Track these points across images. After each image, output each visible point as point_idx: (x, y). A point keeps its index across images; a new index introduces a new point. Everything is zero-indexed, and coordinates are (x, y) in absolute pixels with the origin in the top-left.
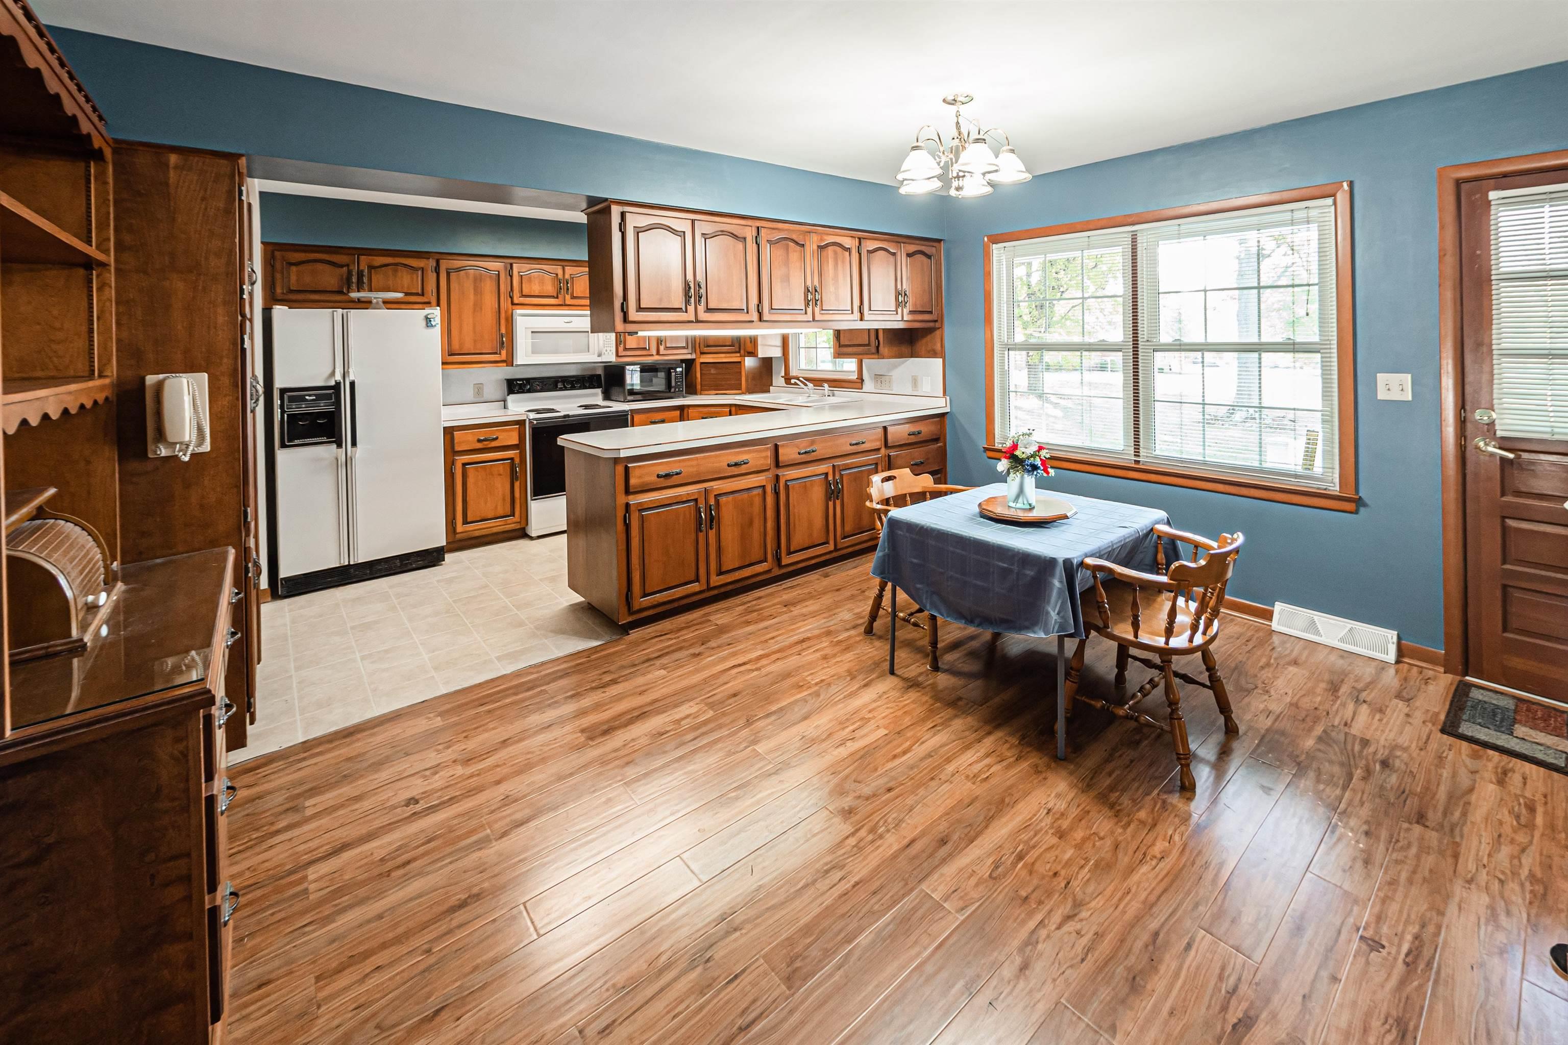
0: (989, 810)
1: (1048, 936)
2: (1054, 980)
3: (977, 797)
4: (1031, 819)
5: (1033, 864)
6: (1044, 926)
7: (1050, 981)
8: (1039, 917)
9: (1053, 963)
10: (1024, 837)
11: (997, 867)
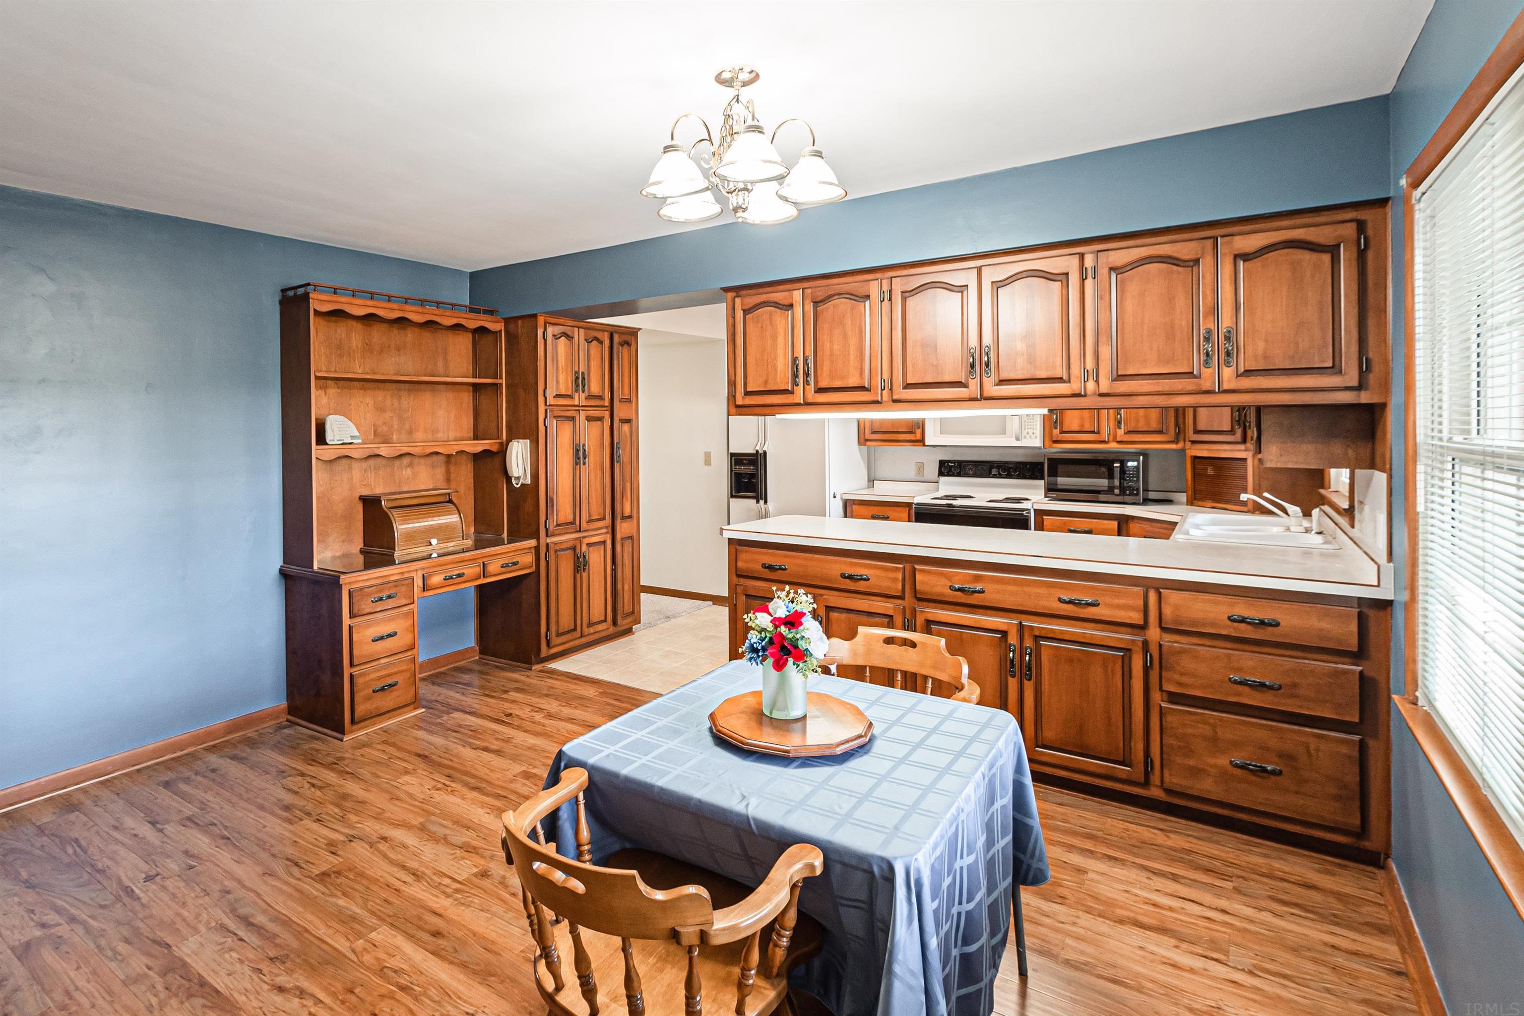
0: (478, 964)
1: (304, 1006)
2: (261, 1008)
3: (499, 954)
4: (460, 998)
5: (394, 998)
6: (315, 1004)
7: (261, 1005)
8: (327, 1000)
9: (276, 1008)
10: (433, 992)
11: (395, 972)
